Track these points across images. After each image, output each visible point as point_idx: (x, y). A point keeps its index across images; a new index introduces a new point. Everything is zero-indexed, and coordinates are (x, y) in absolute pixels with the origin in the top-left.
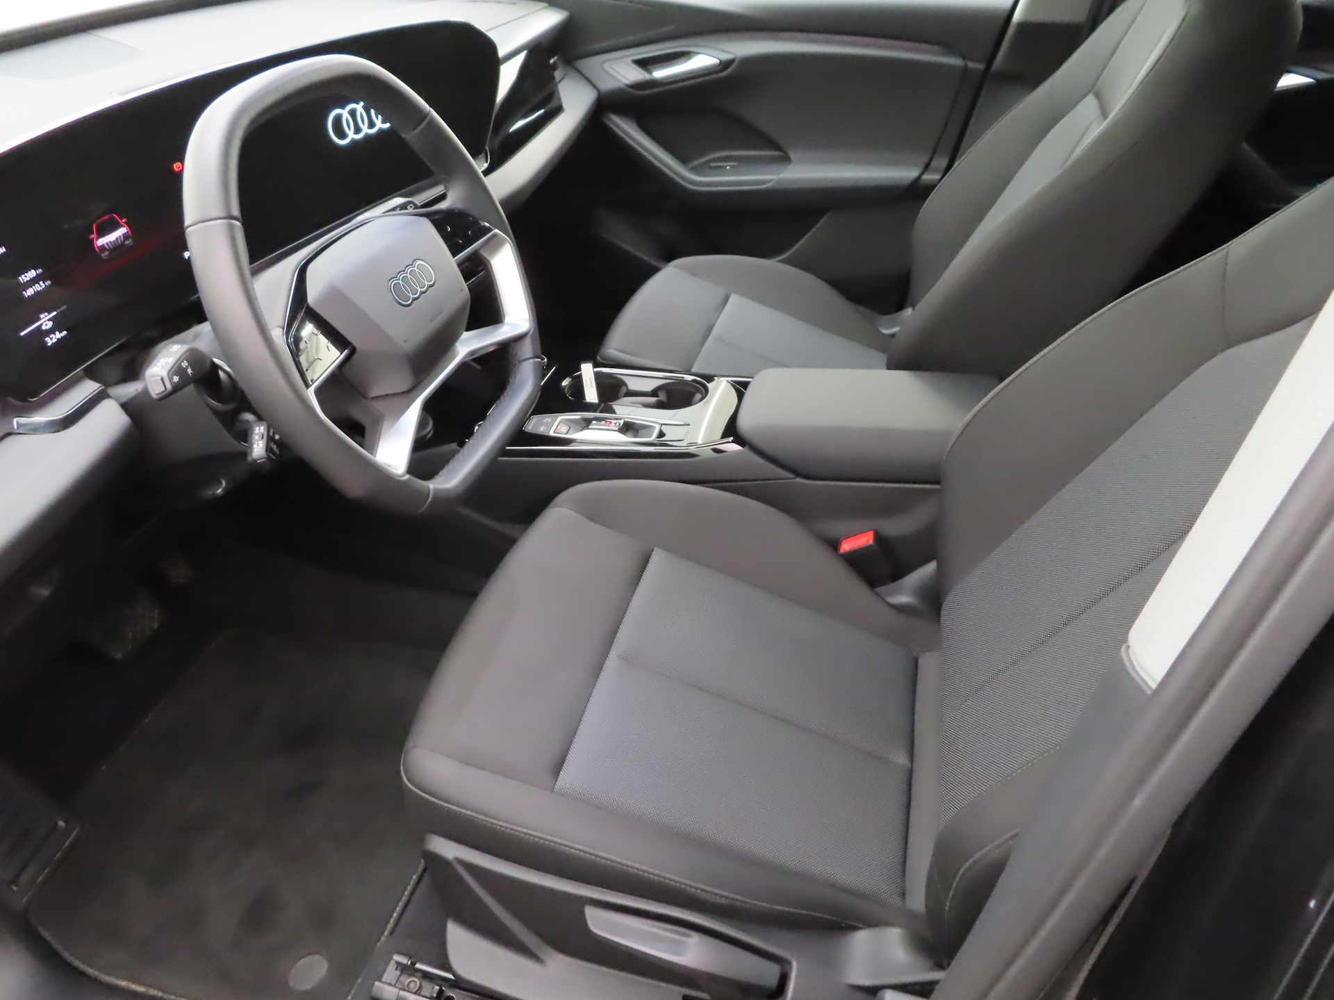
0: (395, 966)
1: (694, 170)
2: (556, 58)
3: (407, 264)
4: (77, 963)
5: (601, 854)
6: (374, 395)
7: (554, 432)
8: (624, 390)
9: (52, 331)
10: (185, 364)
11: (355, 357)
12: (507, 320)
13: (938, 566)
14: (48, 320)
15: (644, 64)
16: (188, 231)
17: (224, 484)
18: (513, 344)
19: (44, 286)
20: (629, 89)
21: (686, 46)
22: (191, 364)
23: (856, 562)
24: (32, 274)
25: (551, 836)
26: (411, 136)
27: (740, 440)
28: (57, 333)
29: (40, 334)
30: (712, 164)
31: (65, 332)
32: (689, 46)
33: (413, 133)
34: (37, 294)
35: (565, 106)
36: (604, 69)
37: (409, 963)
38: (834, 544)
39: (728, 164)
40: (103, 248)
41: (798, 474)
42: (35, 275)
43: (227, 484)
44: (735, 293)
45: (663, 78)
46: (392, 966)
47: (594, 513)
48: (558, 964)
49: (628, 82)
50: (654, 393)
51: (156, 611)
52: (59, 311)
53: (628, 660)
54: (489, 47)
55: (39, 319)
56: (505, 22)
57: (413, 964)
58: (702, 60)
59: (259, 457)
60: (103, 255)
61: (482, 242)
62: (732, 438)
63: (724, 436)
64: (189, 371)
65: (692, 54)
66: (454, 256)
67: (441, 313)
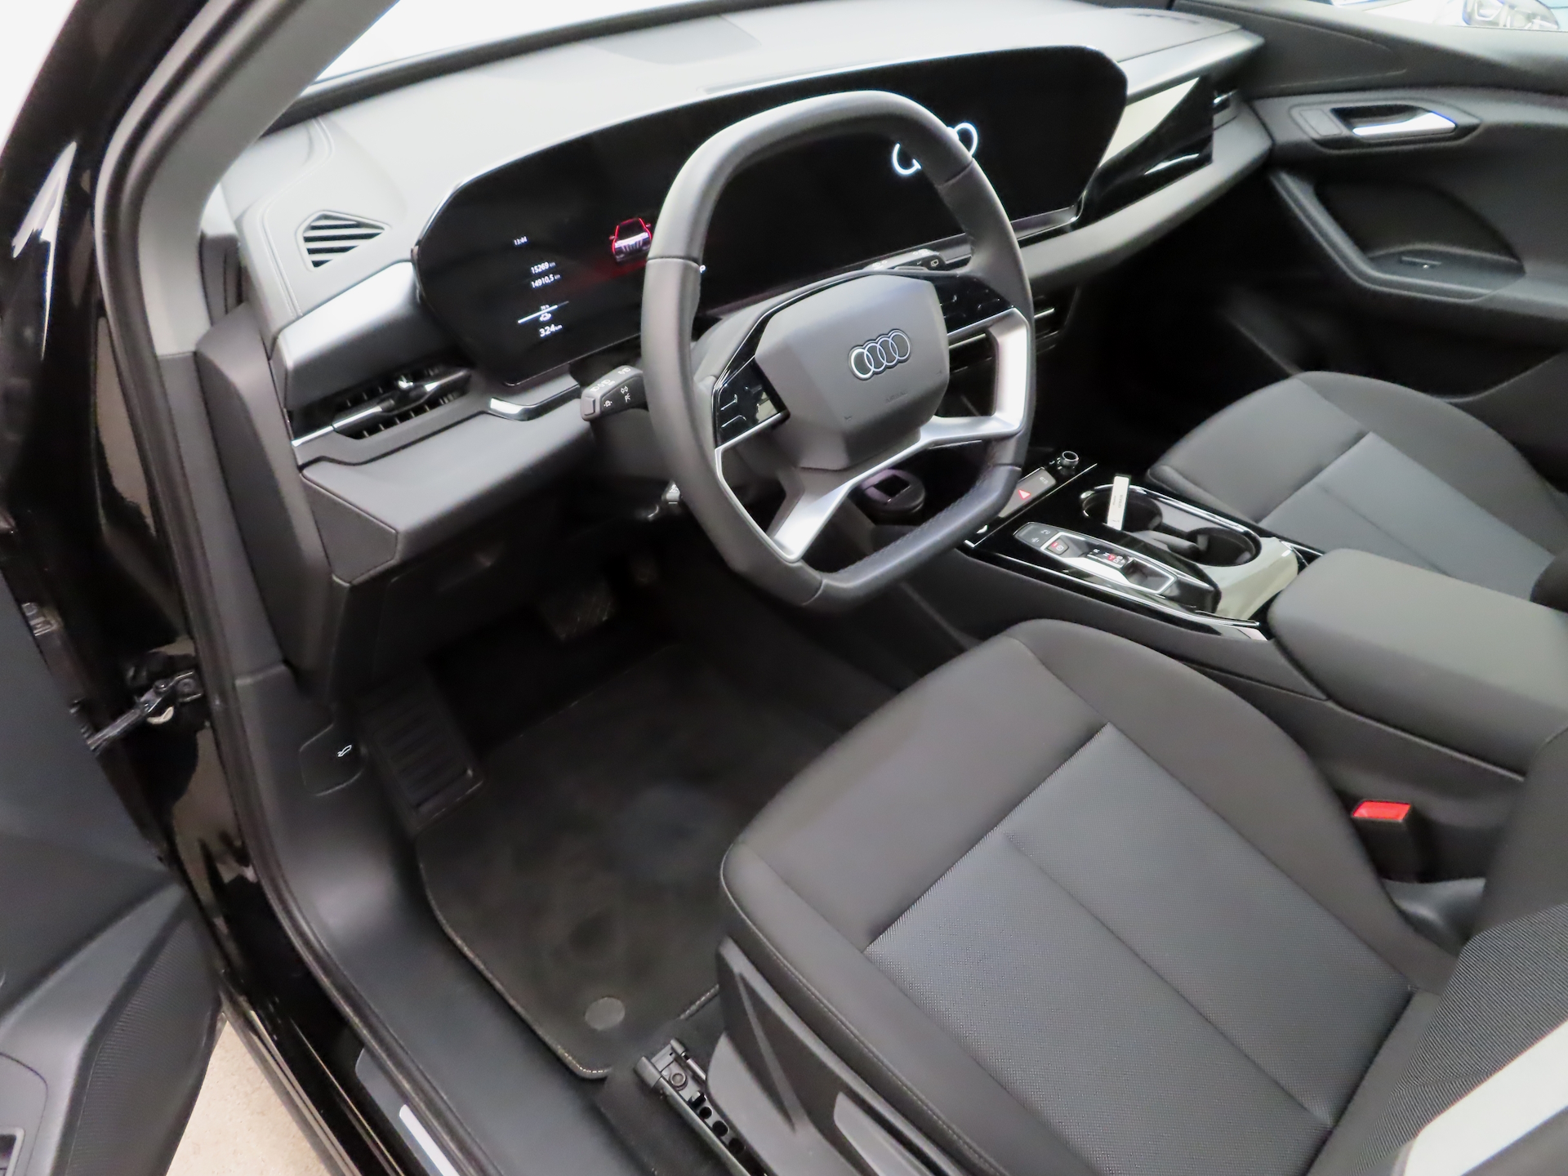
0: (670, 1052)
1: (1375, 261)
2: (1231, 94)
3: (882, 333)
4: (433, 903)
5: (870, 1046)
6: (802, 465)
7: (1047, 548)
8: (1156, 522)
9: (548, 323)
10: (626, 389)
11: (787, 422)
12: (997, 414)
13: (1486, 887)
14: (548, 313)
15: (1347, 115)
16: (649, 262)
17: (658, 508)
18: (994, 443)
19: (552, 279)
20: (1314, 144)
21: (1411, 99)
22: (631, 392)
23: (1370, 838)
24: (544, 266)
25: (829, 1000)
26: (942, 188)
27: (1266, 630)
28: (553, 325)
29: (537, 324)
30: (1405, 258)
31: (560, 327)
32: (1422, 100)
33: (946, 184)
34: (545, 286)
35: (1215, 156)
36: (1291, 117)
37: (683, 1054)
38: (1347, 802)
39: (1429, 262)
40: (620, 251)
41: (1330, 696)
42: (547, 267)
43: (660, 512)
44: (1375, 431)
45: (1363, 138)
46: (667, 1049)
47: (1050, 659)
48: (807, 1134)
49: (1316, 136)
50: (1192, 536)
51: (609, 604)
52: (560, 305)
53: (1015, 844)
54: (1117, 80)
55: (539, 310)
56: (1170, 45)
57: (687, 1058)
58: (1431, 121)
59: (673, 499)
60: (617, 257)
61: (996, 318)
62: (1258, 624)
63: (1254, 617)
64: (627, 398)
65: (1419, 111)
66: (949, 329)
67: (902, 394)
